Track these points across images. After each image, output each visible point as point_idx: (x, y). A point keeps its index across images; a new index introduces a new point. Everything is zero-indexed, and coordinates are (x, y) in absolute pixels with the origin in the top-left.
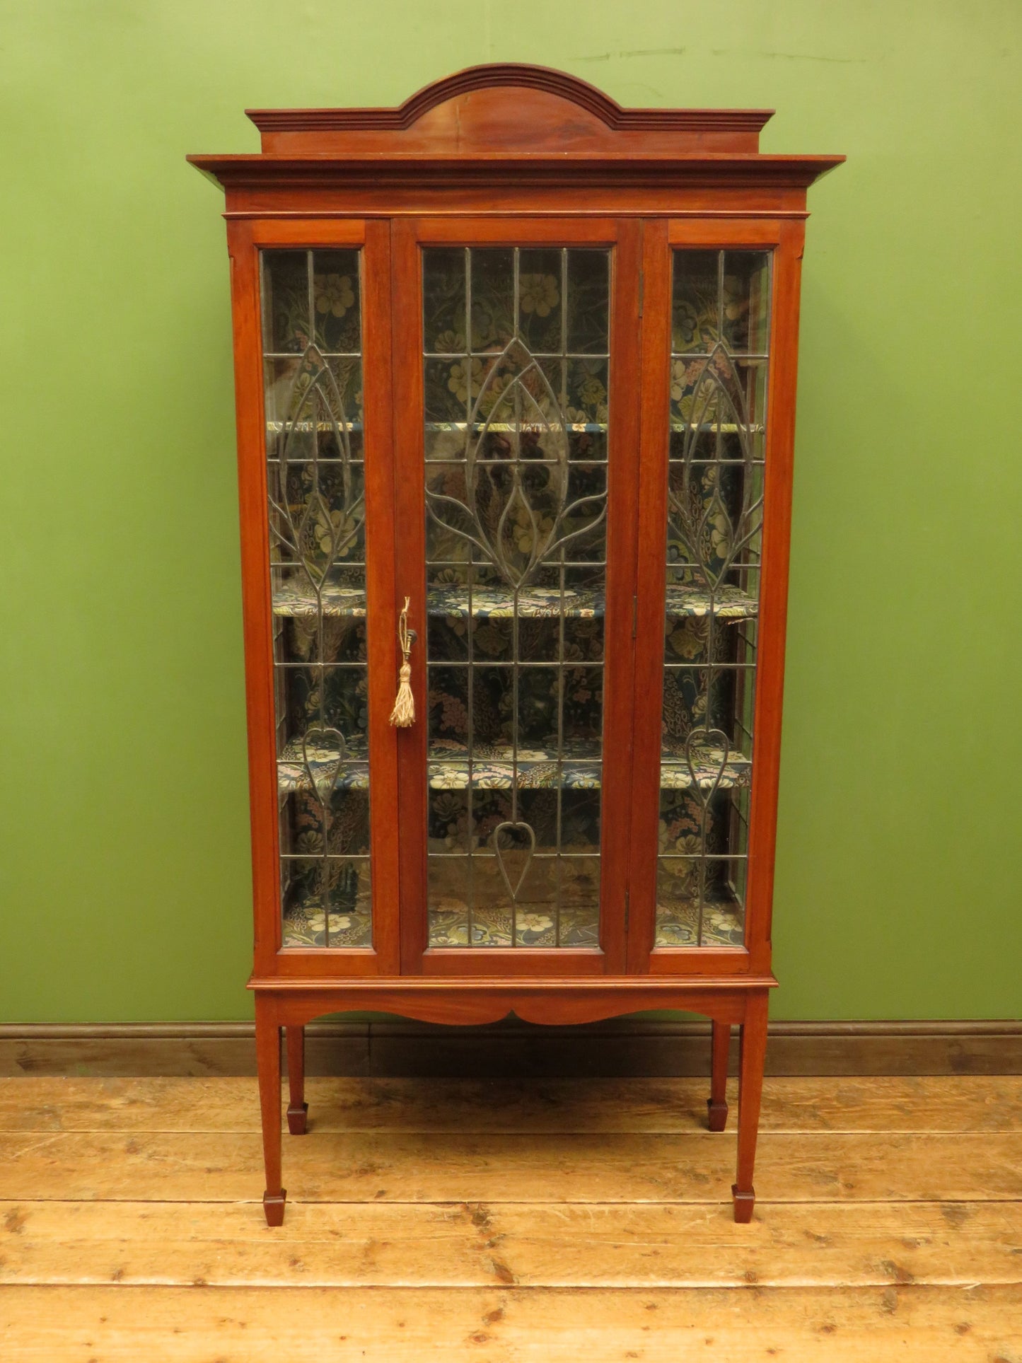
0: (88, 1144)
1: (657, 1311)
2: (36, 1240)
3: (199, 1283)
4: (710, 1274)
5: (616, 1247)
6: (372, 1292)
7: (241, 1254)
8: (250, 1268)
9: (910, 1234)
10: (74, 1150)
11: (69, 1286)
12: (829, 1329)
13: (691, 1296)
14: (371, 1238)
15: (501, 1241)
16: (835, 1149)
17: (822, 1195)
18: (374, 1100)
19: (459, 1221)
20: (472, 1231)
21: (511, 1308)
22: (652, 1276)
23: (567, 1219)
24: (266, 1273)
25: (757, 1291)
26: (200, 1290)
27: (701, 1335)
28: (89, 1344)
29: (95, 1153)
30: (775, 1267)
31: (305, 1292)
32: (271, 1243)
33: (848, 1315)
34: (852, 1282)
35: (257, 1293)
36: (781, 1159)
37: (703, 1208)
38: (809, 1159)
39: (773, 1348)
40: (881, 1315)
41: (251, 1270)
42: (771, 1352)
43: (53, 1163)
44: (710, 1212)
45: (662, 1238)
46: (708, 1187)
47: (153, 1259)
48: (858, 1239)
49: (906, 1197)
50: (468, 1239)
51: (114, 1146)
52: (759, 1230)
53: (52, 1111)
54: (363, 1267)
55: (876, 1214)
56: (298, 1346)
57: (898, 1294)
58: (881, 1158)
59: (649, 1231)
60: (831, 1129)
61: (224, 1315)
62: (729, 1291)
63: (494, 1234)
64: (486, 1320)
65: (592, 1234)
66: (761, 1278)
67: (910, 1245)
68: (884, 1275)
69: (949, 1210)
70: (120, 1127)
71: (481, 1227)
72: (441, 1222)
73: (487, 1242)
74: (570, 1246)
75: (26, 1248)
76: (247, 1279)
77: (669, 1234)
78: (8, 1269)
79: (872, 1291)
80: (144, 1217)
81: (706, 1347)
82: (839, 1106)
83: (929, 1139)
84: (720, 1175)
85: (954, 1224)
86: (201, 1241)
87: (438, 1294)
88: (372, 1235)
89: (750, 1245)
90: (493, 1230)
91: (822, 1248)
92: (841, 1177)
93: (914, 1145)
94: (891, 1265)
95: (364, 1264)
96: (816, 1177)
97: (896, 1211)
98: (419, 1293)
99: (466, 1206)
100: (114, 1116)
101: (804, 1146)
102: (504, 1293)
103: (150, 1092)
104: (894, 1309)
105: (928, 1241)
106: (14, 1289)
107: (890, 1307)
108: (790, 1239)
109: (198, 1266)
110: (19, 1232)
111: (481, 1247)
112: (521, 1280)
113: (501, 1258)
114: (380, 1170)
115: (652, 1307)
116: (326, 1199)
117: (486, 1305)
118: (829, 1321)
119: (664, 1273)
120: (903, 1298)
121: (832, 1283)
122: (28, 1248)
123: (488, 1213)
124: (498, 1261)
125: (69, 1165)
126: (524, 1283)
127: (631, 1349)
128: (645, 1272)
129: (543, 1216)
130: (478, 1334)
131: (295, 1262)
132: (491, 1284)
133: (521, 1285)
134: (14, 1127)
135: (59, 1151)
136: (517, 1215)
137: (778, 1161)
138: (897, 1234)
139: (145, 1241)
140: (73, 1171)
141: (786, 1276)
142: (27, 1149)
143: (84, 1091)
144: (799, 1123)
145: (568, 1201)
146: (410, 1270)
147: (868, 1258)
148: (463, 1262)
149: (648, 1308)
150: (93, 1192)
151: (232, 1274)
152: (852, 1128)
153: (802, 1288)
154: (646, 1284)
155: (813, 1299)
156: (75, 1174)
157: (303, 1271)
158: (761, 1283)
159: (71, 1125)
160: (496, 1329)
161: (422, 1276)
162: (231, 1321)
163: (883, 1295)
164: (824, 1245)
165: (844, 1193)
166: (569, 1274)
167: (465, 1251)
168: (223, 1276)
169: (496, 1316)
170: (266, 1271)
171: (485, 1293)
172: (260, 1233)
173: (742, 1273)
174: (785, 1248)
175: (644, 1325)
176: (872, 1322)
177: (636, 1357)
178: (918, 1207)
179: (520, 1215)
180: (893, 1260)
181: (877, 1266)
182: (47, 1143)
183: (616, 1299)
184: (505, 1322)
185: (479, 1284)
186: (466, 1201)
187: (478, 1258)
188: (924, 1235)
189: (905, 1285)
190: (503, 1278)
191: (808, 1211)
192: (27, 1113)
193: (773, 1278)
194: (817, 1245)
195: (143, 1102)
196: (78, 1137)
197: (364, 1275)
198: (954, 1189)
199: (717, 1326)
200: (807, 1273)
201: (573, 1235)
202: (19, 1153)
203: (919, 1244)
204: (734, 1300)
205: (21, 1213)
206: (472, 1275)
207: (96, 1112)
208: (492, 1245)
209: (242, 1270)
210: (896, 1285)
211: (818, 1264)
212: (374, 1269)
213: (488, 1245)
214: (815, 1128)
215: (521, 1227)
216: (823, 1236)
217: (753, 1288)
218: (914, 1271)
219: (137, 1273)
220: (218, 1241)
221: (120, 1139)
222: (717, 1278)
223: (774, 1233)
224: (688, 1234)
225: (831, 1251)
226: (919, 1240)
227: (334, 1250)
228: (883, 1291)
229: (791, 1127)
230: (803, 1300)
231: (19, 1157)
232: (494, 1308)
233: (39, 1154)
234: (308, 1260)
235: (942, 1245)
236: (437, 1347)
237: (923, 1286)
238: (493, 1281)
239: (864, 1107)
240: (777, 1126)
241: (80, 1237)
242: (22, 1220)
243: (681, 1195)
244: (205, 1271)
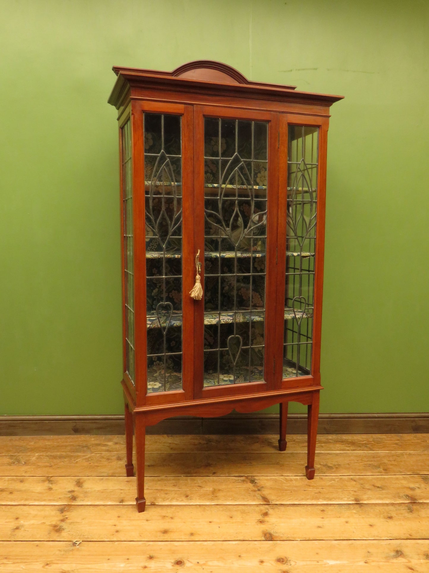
0: (103, 457)
1: (325, 512)
2: (89, 490)
3: (153, 504)
4: (342, 499)
5: (305, 491)
6: (218, 507)
7: (166, 494)
8: (171, 498)
9: (412, 485)
10: (97, 459)
11: (103, 505)
12: (390, 518)
13: (336, 507)
14: (213, 488)
15: (262, 489)
16: (377, 458)
17: (376, 472)
18: (205, 442)
19: (245, 482)
20: (250, 485)
21: (271, 511)
22: (321, 500)
23: (284, 481)
24: (177, 500)
25: (361, 505)
26: (153, 506)
27: (343, 520)
28: (115, 525)
29: (105, 460)
30: (365, 497)
31: (193, 507)
32: (177, 490)
33: (396, 513)
34: (394, 501)
35: (175, 507)
36: (358, 461)
37: (334, 477)
38: (368, 461)
39: (372, 524)
40: (408, 513)
41: (171, 499)
42: (371, 525)
43: (90, 464)
44: (337, 479)
45: (321, 487)
46: (333, 470)
47: (134, 496)
48: (393, 487)
49: (407, 473)
50: (250, 488)
51: (113, 458)
52: (356, 484)
53: (87, 447)
54: (213, 498)
55: (397, 479)
56: (194, 525)
57: (412, 506)
58: (394, 461)
59: (316, 485)
60: (374, 451)
61: (164, 514)
62: (350, 505)
63: (259, 486)
64: (263, 516)
65: (295, 486)
66: (361, 500)
67: (413, 489)
68: (406, 499)
69: (423, 477)
70: (113, 452)
71: (253, 484)
72: (238, 482)
73: (257, 489)
74: (288, 490)
75: (85, 492)
76: (171, 502)
77: (323, 486)
78: (79, 500)
79: (403, 505)
80: (127, 481)
81: (347, 524)
82: (375, 443)
83: (410, 454)
84: (337, 466)
85: (426, 482)
86: (150, 490)
87: (243, 507)
88: (214, 487)
89: (353, 489)
90: (258, 485)
91: (380, 490)
92: (381, 467)
93: (405, 456)
94: (407, 496)
95: (213, 497)
96: (372, 467)
97: (404, 478)
98: (235, 507)
99: (247, 477)
100: (110, 448)
101: (365, 457)
102: (267, 506)
103: (122, 440)
104: (413, 511)
105: (418, 488)
106: (83, 507)
107: (411, 511)
108: (368, 488)
109: (151, 498)
110: (82, 487)
111: (255, 491)
112: (272, 502)
113: (263, 494)
114: (212, 465)
115: (323, 511)
116: (194, 475)
117: (261, 510)
118: (389, 515)
119: (325, 499)
120: (415, 507)
121: (387, 502)
122: (86, 492)
123: (255, 479)
124: (262, 495)
125: (96, 464)
126: (274, 503)
127: (319, 525)
128: (317, 499)
129: (276, 481)
130: (260, 521)
131: (187, 496)
132: (262, 503)
133: (273, 503)
134: (73, 452)
135: (92, 460)
136: (266, 480)
137: (356, 461)
138: (407, 485)
139: (129, 490)
140: (99, 466)
141: (370, 500)
142: (80, 459)
143: (97, 440)
144: (362, 449)
145: (283, 475)
146: (231, 499)
147: (398, 493)
148: (249, 496)
149: (322, 511)
150: (107, 473)
151: (164, 500)
152: (381, 451)
153: (376, 504)
154: (319, 503)
155: (383, 507)
156: (99, 467)
157: (191, 499)
158: (361, 502)
159: (95, 451)
160: (266, 519)
161: (236, 501)
162: (167, 517)
163: (407, 506)
164: (381, 489)
165: (383, 472)
166: (290, 500)
167: (250, 492)
168: (161, 501)
169: (266, 514)
170: (177, 499)
171: (260, 506)
172: (172, 487)
173: (353, 499)
174: (367, 490)
175: (322, 517)
176: (406, 515)
177: (321, 528)
178: (412, 476)
179: (267, 480)
180: (408, 494)
181: (403, 496)
182: (87, 457)
183: (309, 508)
184: (270, 516)
185: (257, 503)
186: (246, 475)
187: (255, 495)
188: (417, 486)
189: (414, 503)
190: (266, 501)
191: (372, 478)
192: (78, 447)
193: (365, 500)
194: (378, 489)
195: (120, 443)
196: (98, 455)
197: (214, 500)
198: (423, 471)
199: (349, 517)
200: (377, 499)
201: (287, 486)
202: (77, 461)
203: (415, 489)
204: (352, 508)
205: (81, 481)
206: (254, 500)
207: (103, 447)
208: (259, 490)
209: (168, 499)
210: (411, 503)
211: (381, 496)
212: (217, 498)
213: (257, 490)
214: (367, 451)
215: (268, 484)
216: (380, 486)
217: (358, 504)
218: (416, 498)
219: (129, 501)
220: (157, 490)
221: (114, 456)
222: (344, 501)
223: (362, 485)
224: (329, 486)
225: (384, 491)
226: (415, 488)
227: (201, 492)
228: (406, 505)
229: (358, 451)
230: (378, 508)
231: (77, 462)
232: (264, 511)
233: (84, 461)
234: (192, 495)
235: (424, 489)
236: (246, 525)
237: (421, 503)
238: (262, 502)
239: (384, 444)
240: (354, 450)
241: (105, 488)
242: (82, 483)
243: (324, 473)
244: (154, 499)
